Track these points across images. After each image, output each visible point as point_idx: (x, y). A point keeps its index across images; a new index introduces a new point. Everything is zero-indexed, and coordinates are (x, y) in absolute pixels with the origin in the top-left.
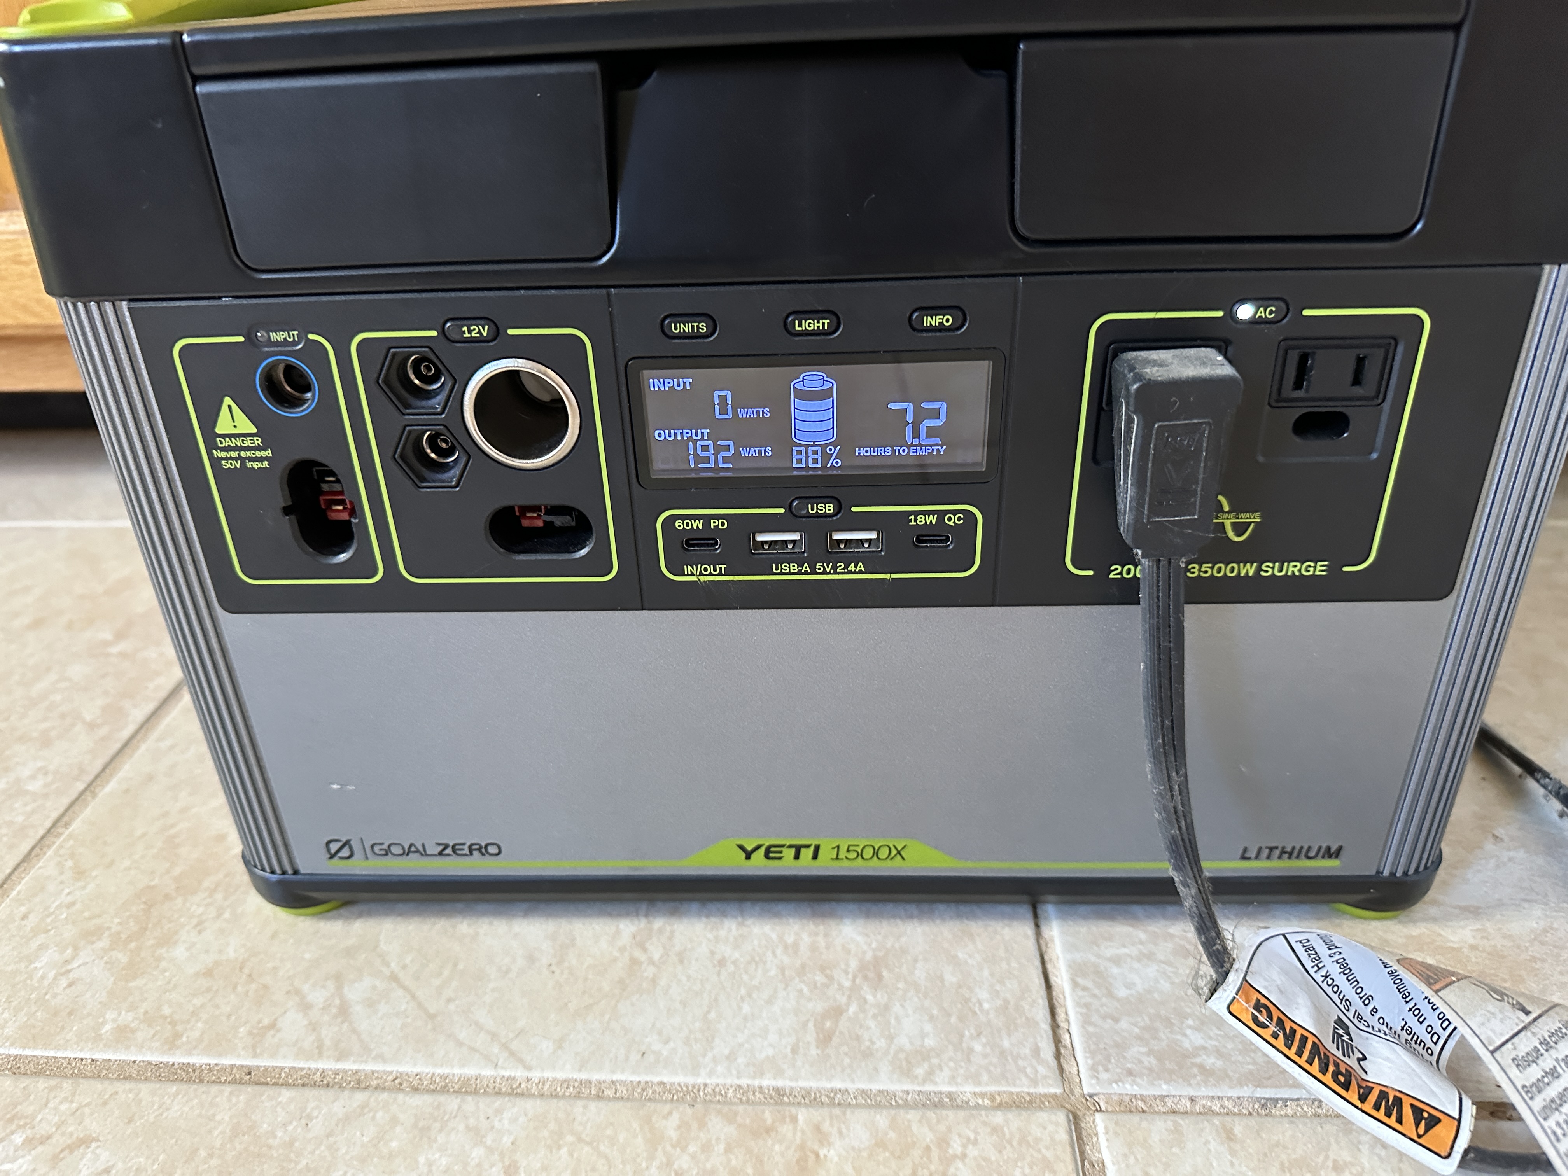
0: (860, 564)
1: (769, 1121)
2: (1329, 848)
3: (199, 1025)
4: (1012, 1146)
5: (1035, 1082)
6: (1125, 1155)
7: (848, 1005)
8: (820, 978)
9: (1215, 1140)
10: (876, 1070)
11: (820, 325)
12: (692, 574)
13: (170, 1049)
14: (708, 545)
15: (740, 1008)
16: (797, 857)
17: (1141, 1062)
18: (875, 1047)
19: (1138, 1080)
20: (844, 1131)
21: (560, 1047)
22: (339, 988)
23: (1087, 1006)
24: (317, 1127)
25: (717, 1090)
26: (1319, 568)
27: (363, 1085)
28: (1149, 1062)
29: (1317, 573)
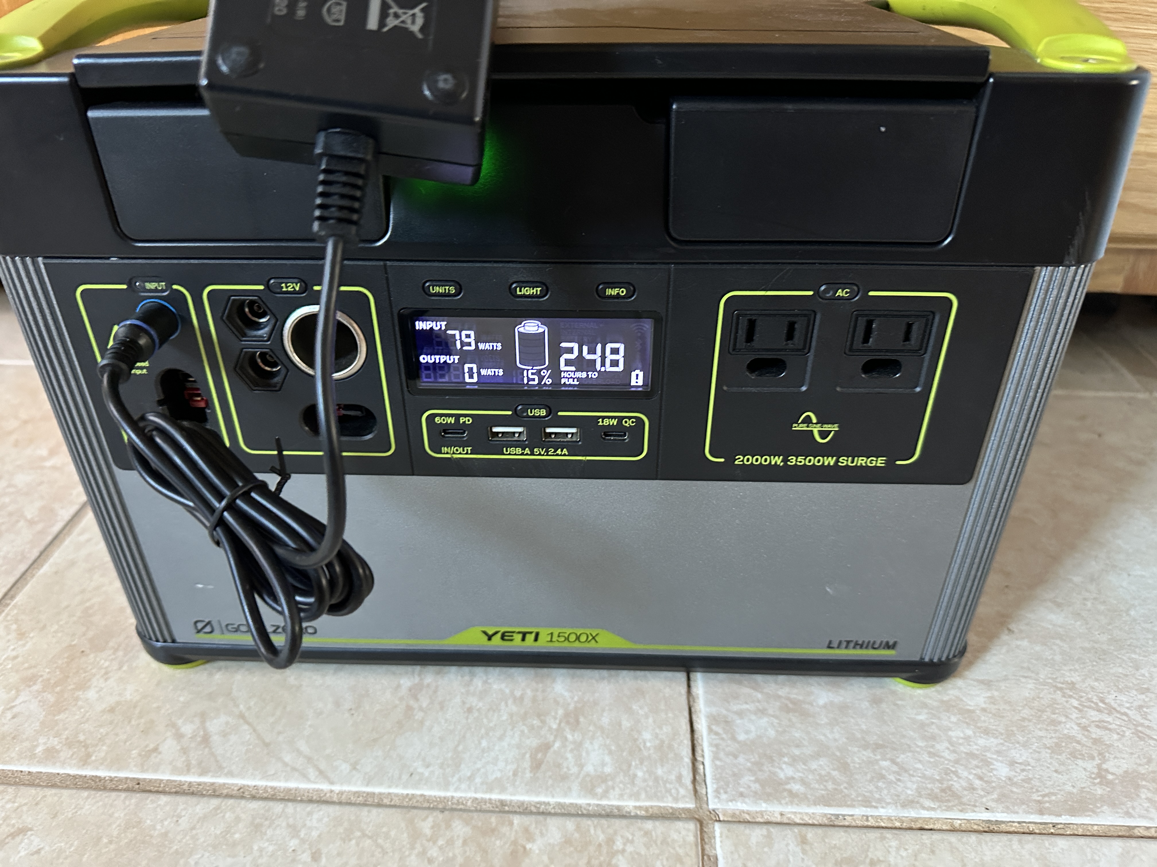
0: (565, 450)
1: (494, 825)
2: (887, 643)
3: (104, 748)
4: (656, 845)
5: (676, 800)
6: (732, 853)
7: (554, 741)
8: (536, 722)
9: (793, 842)
10: (570, 789)
11: (535, 291)
12: (447, 453)
13: (84, 765)
14: (458, 433)
15: (480, 743)
16: (523, 639)
17: (749, 787)
18: (571, 772)
19: (747, 800)
20: (544, 831)
21: (355, 768)
22: (203, 722)
23: (717, 746)
24: (184, 823)
25: (461, 801)
26: (879, 462)
27: (217, 793)
28: (755, 788)
29: (878, 465)
